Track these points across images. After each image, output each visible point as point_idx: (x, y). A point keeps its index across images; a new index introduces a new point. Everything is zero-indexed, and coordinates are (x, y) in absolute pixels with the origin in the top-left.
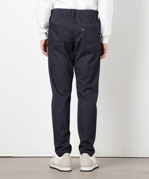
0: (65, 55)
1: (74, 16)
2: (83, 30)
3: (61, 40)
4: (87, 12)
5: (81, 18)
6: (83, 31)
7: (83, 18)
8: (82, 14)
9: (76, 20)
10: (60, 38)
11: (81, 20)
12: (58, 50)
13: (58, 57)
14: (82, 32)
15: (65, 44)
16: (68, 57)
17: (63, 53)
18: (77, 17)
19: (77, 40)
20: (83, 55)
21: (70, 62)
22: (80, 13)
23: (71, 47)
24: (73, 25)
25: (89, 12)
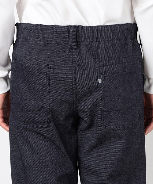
0: (55, 144)
1: (74, 44)
2: (100, 81)
3: (42, 107)
4: (110, 31)
5: (95, 50)
6: (101, 84)
7: (98, 48)
8: (96, 38)
9: (80, 54)
10: (40, 104)
11: (93, 55)
12: (37, 133)
13: (35, 147)
14: (97, 87)
15: (53, 116)
16: (62, 148)
17: (48, 138)
18: (84, 47)
19: (85, 105)
20: (100, 142)
21: (69, 159)
22: (92, 35)
23: (71, 121)
24: (73, 69)
25: (115, 30)
